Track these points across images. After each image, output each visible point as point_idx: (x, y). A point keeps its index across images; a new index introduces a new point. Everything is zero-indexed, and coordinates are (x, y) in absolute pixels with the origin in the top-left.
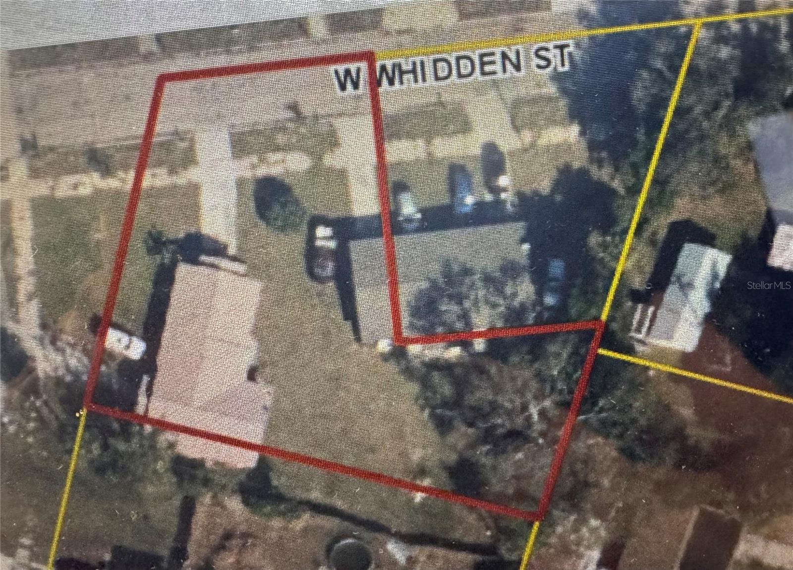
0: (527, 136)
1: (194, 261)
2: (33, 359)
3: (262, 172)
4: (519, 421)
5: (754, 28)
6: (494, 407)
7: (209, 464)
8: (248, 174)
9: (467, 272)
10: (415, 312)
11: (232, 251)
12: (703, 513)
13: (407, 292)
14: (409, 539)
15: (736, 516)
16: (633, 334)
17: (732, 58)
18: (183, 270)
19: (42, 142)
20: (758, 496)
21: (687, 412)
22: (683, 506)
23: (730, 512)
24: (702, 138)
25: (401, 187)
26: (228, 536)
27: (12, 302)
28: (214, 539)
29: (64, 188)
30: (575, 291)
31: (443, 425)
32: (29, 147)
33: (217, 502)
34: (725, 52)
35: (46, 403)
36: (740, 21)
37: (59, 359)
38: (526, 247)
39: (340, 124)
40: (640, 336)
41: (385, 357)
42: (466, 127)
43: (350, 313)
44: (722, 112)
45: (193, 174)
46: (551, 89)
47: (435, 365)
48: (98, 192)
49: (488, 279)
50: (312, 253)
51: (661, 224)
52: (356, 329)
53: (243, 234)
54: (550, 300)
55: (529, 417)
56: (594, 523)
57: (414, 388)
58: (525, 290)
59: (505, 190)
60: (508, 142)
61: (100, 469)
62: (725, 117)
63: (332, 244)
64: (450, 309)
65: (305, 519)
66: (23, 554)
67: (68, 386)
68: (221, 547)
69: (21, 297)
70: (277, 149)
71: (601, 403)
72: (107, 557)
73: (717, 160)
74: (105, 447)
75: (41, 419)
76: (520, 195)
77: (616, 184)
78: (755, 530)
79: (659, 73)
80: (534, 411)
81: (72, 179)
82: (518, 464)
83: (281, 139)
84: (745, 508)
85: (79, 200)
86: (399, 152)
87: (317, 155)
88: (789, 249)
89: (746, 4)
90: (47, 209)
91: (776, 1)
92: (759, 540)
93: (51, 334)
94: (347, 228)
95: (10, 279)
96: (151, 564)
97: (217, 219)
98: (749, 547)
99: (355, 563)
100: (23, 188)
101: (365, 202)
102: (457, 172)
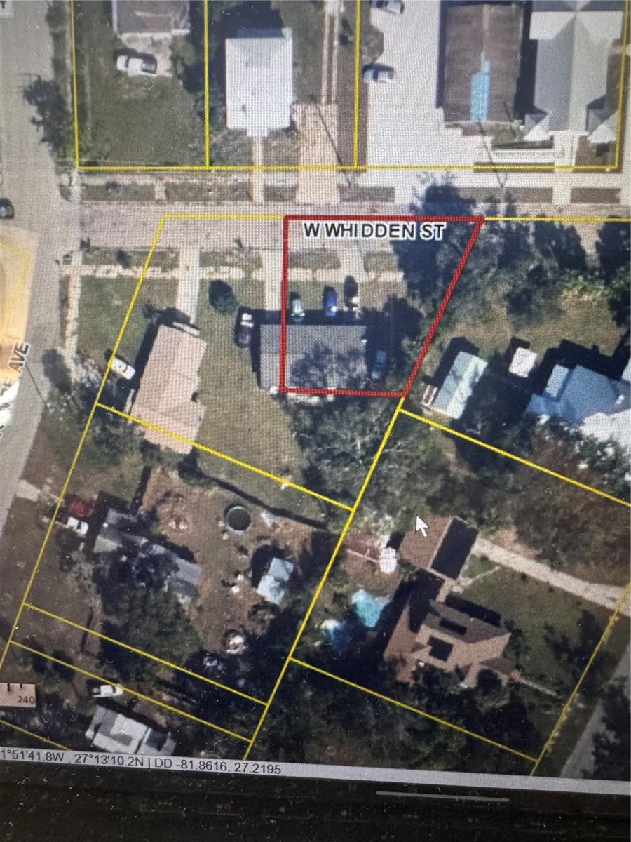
0: (373, 275)
1: (170, 325)
2: (69, 371)
3: (216, 277)
4: (349, 448)
5: (514, 227)
6: (335, 436)
7: (163, 448)
8: (207, 277)
9: (327, 351)
10: (294, 373)
11: (192, 322)
12: (455, 521)
13: (290, 360)
14: (276, 512)
15: (475, 526)
16: (424, 403)
17: (499, 243)
18: (163, 329)
19: (93, 244)
20: (489, 515)
21: (451, 456)
22: (443, 515)
23: (471, 523)
24: (477, 289)
25: (295, 296)
26: (168, 494)
27: (63, 335)
28: (160, 495)
29: (102, 271)
30: (391, 372)
31: (303, 443)
32: (85, 245)
33: (163, 472)
34: (495, 239)
35: (73, 398)
36: (506, 222)
37: (84, 372)
38: (364, 341)
39: (264, 255)
40: (427, 405)
41: (274, 397)
42: (337, 265)
43: (256, 368)
44: (490, 275)
45: (175, 274)
46: (389, 249)
47: (301, 406)
48: (120, 277)
49: (340, 358)
50: (238, 329)
51: (446, 338)
52: (259, 377)
53: (200, 313)
54: (375, 375)
55: (355, 447)
56: (388, 518)
57: (288, 419)
58: (361, 367)
59: (356, 306)
60: (361, 278)
61: (98, 442)
62: (491, 278)
63: (251, 325)
64: (314, 371)
65: (214, 491)
66: (47, 488)
67: (87, 389)
68: (162, 501)
69: (68, 333)
70: (226, 264)
71: (399, 443)
72: (96, 497)
73: (484, 302)
74: (104, 429)
75: (69, 407)
76: (364, 309)
77: (422, 310)
78: (486, 536)
79: (454, 246)
80: (358, 443)
81: (105, 268)
82: (345, 474)
83: (229, 259)
84: (481, 522)
85: (109, 280)
86: (295, 274)
87: (248, 271)
88: (523, 363)
89: (511, 212)
90: (90, 284)
91: (529, 213)
92: (487, 544)
93: (82, 356)
94: (261, 317)
95: (63, 322)
96: (120, 505)
97: (187, 300)
98: (481, 547)
99: (241, 522)
100: (78, 270)
101: (273, 303)
102: (329, 291)
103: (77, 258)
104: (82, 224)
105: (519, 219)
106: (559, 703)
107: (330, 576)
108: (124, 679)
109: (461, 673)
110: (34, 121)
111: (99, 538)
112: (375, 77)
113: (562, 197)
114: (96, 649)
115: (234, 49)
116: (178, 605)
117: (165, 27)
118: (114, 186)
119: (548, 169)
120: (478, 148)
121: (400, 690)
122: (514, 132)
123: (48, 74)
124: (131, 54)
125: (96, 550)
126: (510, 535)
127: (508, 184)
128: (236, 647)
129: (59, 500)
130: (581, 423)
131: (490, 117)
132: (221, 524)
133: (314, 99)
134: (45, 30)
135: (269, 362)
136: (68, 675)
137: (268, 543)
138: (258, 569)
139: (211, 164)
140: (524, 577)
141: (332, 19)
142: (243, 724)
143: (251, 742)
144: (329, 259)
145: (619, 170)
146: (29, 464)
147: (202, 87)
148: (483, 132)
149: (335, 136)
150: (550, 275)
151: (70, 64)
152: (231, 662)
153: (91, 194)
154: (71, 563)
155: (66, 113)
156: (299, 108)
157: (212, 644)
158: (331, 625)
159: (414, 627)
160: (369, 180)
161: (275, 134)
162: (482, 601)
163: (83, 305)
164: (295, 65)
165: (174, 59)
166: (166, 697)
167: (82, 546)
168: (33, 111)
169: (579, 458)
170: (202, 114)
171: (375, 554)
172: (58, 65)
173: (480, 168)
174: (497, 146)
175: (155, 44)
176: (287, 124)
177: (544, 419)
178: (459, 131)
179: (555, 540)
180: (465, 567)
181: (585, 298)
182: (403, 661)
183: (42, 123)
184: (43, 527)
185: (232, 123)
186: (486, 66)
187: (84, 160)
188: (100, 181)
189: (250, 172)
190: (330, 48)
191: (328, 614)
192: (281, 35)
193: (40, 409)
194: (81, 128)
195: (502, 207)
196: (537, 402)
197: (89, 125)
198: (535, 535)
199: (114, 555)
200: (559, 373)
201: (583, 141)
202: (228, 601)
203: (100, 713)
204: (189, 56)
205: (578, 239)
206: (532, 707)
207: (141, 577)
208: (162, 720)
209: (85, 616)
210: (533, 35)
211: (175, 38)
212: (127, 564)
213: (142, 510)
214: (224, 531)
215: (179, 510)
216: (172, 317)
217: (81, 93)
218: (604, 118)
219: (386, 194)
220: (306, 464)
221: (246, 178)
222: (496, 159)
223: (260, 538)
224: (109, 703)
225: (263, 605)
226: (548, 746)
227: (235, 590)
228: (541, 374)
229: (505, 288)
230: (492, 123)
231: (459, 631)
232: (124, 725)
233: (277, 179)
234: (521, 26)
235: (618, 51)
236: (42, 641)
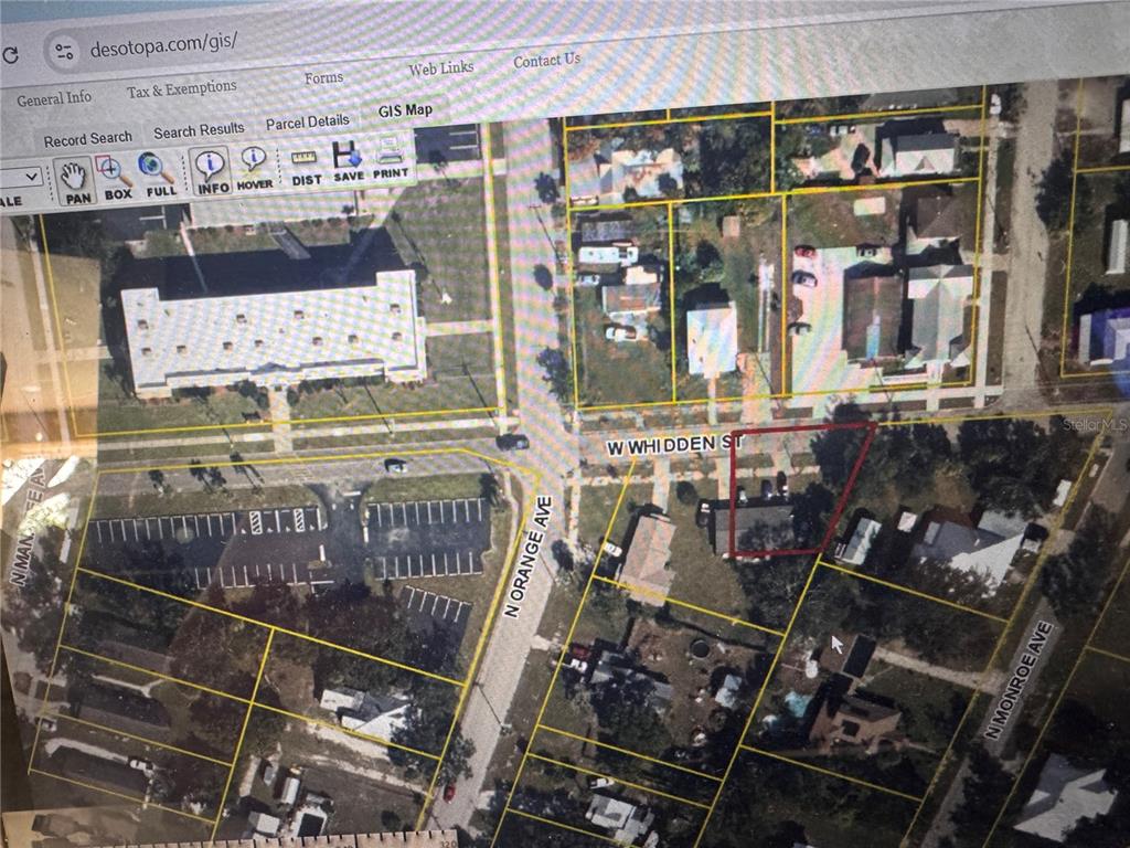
0: (797, 469)
1: (648, 516)
2: (572, 554)
3: (682, 479)
4: (782, 593)
5: (899, 429)
6: (772, 585)
7: (644, 604)
8: (676, 480)
9: (765, 526)
10: (741, 542)
11: (664, 512)
12: (860, 638)
13: (738, 534)
14: (727, 642)
15: (874, 639)
16: (836, 556)
17: (888, 441)
18: (643, 520)
19: (589, 462)
20: (885, 631)
21: (856, 591)
22: (852, 633)
23: (871, 638)
24: (873, 474)
25: (741, 488)
26: (647, 637)
27: (567, 529)
28: (641, 638)
29: (596, 483)
30: (812, 536)
31: (748, 592)
32: (583, 464)
33: (644, 621)
34: (886, 438)
35: (575, 574)
36: (893, 426)
37: (583, 554)
38: (792, 516)
39: (717, 461)
40: (839, 557)
41: (726, 561)
42: (771, 464)
43: (713, 541)
44: (883, 463)
45: (652, 479)
46: (809, 450)
47: (747, 565)
48: (610, 484)
49: (774, 529)
50: (699, 514)
51: (852, 509)
52: (715, 548)
53: (670, 506)
54: (800, 540)
55: (786, 591)
56: (811, 639)
57: (737, 575)
58: (790, 535)
59: (785, 492)
60: (789, 472)
61: (595, 604)
62: (884, 465)
63: (708, 511)
64: (756, 541)
65: (683, 631)
66: (555, 640)
67: (585, 566)
68: (644, 641)
69: (571, 527)
70: (689, 470)
71: (819, 586)
72: (592, 643)
73: (878, 482)
74: (598, 594)
75: (572, 581)
76: (792, 494)
77: (833, 491)
78: (883, 646)
79: (856, 445)
80: (788, 588)
81: (599, 479)
82: (780, 611)
83: (691, 466)
84: (879, 636)
85: (602, 488)
86: (741, 473)
87: (706, 473)
88: (908, 522)
89: (897, 418)
90: (587, 490)
91: (909, 418)
92: (884, 651)
93: (582, 544)
94: (716, 505)
95: (568, 520)
96: (611, 647)
97: (660, 497)
98: (879, 653)
99: (703, 651)
100: (578, 482)
101: (724, 494)
102: (765, 483)
103: (578, 473)
104: (581, 449)
105: (902, 423)
106: (940, 758)
107: (769, 683)
108: (615, 773)
109: (866, 744)
110: (544, 378)
111: (596, 672)
112: (798, 332)
113: (933, 406)
114: (594, 753)
115: (694, 318)
116: (656, 715)
117: (642, 306)
118: (604, 420)
119: (923, 387)
120: (872, 375)
121: (822, 761)
122: (898, 363)
123: (555, 345)
124: (617, 326)
125: (593, 681)
126: (900, 643)
127: (894, 400)
128: (699, 741)
129: (565, 648)
130: (950, 560)
131: (880, 354)
132: (688, 654)
133: (753, 349)
134: (553, 313)
135: (722, 537)
136: (573, 774)
137: (723, 664)
138: (716, 684)
139: (678, 399)
140: (910, 672)
141: (765, 293)
142: (705, 796)
143: (711, 809)
144: (765, 461)
145: (973, 385)
146: (541, 625)
147: (670, 346)
148: (876, 365)
149: (768, 373)
150: (926, 460)
151: (572, 336)
152: (696, 753)
153: (588, 427)
154: (574, 693)
155: (568, 371)
156: (742, 356)
157: (682, 741)
158: (770, 719)
159: (832, 714)
160: (794, 403)
161: (725, 376)
162: (879, 691)
163: (583, 507)
164: (739, 327)
165: (650, 328)
166: (647, 783)
167: (582, 680)
168: (543, 371)
169: (949, 585)
170: (670, 366)
171: (802, 665)
172: (562, 338)
173: (873, 390)
174: (885, 374)
175: (634, 318)
176: (733, 369)
177: (923, 560)
178: (858, 366)
179: (933, 643)
180: (868, 669)
181: (951, 474)
182: (824, 739)
183: (551, 379)
184: (552, 669)
185: (693, 370)
186: (877, 320)
187: (583, 403)
188: (595, 417)
189: (707, 404)
190: (764, 312)
191: (768, 712)
192: (728, 307)
193: (550, 584)
194: (580, 380)
195: (891, 415)
196: (918, 549)
197: (586, 378)
198: (917, 641)
199: (606, 685)
200: (933, 528)
201: (947, 366)
202: (694, 708)
203: (597, 800)
204: (661, 326)
205: (945, 433)
206: (918, 762)
207: (627, 698)
208: (644, 800)
209: (585, 730)
210: (910, 297)
211: (650, 313)
212: (617, 690)
213: (628, 650)
214: (691, 659)
215: (657, 647)
216: (651, 510)
217: (580, 356)
218: (962, 349)
219: (808, 412)
220: (750, 606)
221: (703, 407)
222: (885, 383)
223: (718, 661)
224: (604, 792)
225: (720, 709)
226: (931, 789)
227: (699, 700)
228: (920, 527)
229: (892, 473)
230: (882, 358)
231: (863, 714)
232: (614, 806)
233: (726, 408)
234: (901, 289)
235: (971, 303)
236: (552, 751)
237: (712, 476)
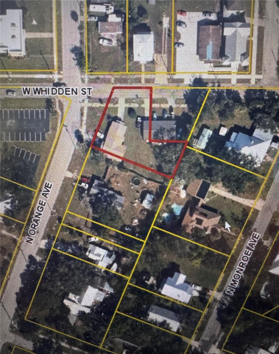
0: (178, 105)
1: (115, 121)
2: (83, 136)
3: (130, 106)
5: (220, 91)
6: (167, 155)
7: (113, 160)
8: (127, 106)
9: (164, 129)
10: (154, 136)
11: (122, 120)
12: (204, 182)
13: (152, 132)
14: (148, 179)
15: (209, 182)
16: (194, 144)
17: (215, 96)
18: (113, 123)
19: (92, 97)
20: (214, 179)
21: (202, 160)
22: (200, 179)
23: (208, 181)
24: (209, 109)
25: (154, 112)
26: (114, 175)
27: (81, 125)
28: (111, 175)
30: (184, 135)
31: (156, 158)
32: (89, 97)
33: (113, 167)
34: (214, 94)
35: (84, 145)
36: (218, 89)
37: (88, 137)
38: (175, 126)
39: (144, 99)
40: (195, 145)
41: (147, 143)
42: (167, 102)
43: (142, 134)
44: (213, 105)
45: (117, 105)
46: (183, 97)
47: (156, 146)
48: (100, 106)
49: (168, 131)
50: (137, 122)
51: (200, 125)
52: (143, 138)
53: (125, 118)
54: (179, 136)
55: (172, 158)
56: (183, 180)
57: (152, 150)
58: (174, 134)
59: (172, 115)
60: (174, 106)
61: (92, 159)
62: (213, 106)
63: (141, 121)
64: (160, 135)
65: (129, 173)
66: (75, 174)
67: (89, 142)
68: (112, 177)
69: (83, 124)
70: (133, 103)
71: (186, 157)
72: (91, 176)
73: (211, 113)
74: (94, 154)
75: (83, 148)
76: (175, 116)
77: (193, 116)
78: (213, 185)
79: (202, 97)
80: (174, 157)
81: (95, 104)
82: (169, 167)
83: (134, 101)
84: (211, 181)
85: (96, 108)
86: (154, 105)
87: (140, 104)
88: (223, 132)
89: (219, 86)
90: (90, 109)
91: (224, 87)
92: (213, 187)
93: (87, 132)
94: (143, 118)
95: (82, 121)
96: (98, 178)
97: (121, 114)
98: (212, 189)
99: (137, 183)
100: (87, 104)
101: (147, 114)
102: (164, 111)
103: (87, 101)
105: (221, 88)
106: (236, 237)
107: (165, 199)
108: (99, 235)
109: (206, 229)
110: (73, 59)
111: (92, 189)
112: (178, 46)
113: (234, 82)
114: (90, 225)
115: (136, 38)
116: (117, 210)
117: (115, 31)
118: (98, 78)
119: (229, 73)
120: (209, 67)
121: (187, 235)
122: (219, 62)
123: (78, 44)
124: (104, 39)
125: (90, 193)
126: (220, 184)
127: (218, 78)
128: (135, 223)
129: (79, 178)
130: (241, 149)
131: (213, 57)
132: (131, 184)
133: (160, 52)
134: (78, 32)
135: (146, 132)
136: (81, 234)
137: (146, 189)
138: (142, 198)
139: (129, 71)
140: (225, 198)
141: (165, 29)
142: (137, 248)
143: (140, 254)
144: (165, 101)
145: (250, 74)
146: (69, 166)
147: (126, 49)
148: (210, 62)
149: (166, 63)
150: (231, 105)
151: (85, 42)
152: (133, 228)
153: (91, 81)
154: (82, 197)
155: (84, 56)
156: (155, 55)
157: (127, 222)
158: (165, 215)
159: (191, 215)
160: (176, 77)
161: (148, 63)
162: (211, 206)
163: (88, 116)
164: (154, 42)
165: (118, 40)
166: (112, 240)
167: (86, 192)
168: (73, 55)
169: (240, 160)
170: (126, 57)
171: (179, 192)
172: (82, 42)
173: (210, 73)
174: (215, 66)
175: (112, 36)
176: (152, 60)
177: (230, 148)
178: (203, 62)
179: (234, 186)
180: (207, 195)
181: (242, 112)
182: (188, 226)
183: (76, 59)
184: (73, 186)
185: (136, 59)
186: (211, 43)
187: (89, 70)
188: (94, 77)
189: (141, 74)
190: (164, 37)
191: (164, 211)
192: (150, 34)
193: (73, 148)
194: (88, 61)
195: (216, 84)
196: (228, 144)
197: (91, 60)
198: (228, 185)
199: (96, 195)
200: (234, 134)
201: (240, 65)
202: (133, 208)
203: (91, 247)
204: (122, 40)
205: (239, 94)
206: (228, 239)
207: (105, 202)
208: (111, 248)
209: (86, 215)
210: (225, 34)
211: (118, 34)
212: (100, 198)
213: (106, 180)
214: (132, 186)
215: (118, 179)
216: (116, 119)
217: (89, 50)
218: (245, 58)
219: (181, 81)
220: (157, 164)
221: (139, 76)
222: (214, 70)
223: (143, 188)
224: (94, 243)
225: (144, 209)
226: (233, 251)
227: (135, 204)
228: (229, 134)
229: (217, 109)
230: (213, 60)
231: (205, 215)
232: (98, 250)
233: (149, 76)
234: (221, 31)
235: (249, 39)
236: (72, 223)
237: (142, 106)
